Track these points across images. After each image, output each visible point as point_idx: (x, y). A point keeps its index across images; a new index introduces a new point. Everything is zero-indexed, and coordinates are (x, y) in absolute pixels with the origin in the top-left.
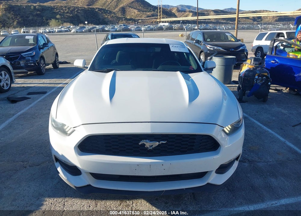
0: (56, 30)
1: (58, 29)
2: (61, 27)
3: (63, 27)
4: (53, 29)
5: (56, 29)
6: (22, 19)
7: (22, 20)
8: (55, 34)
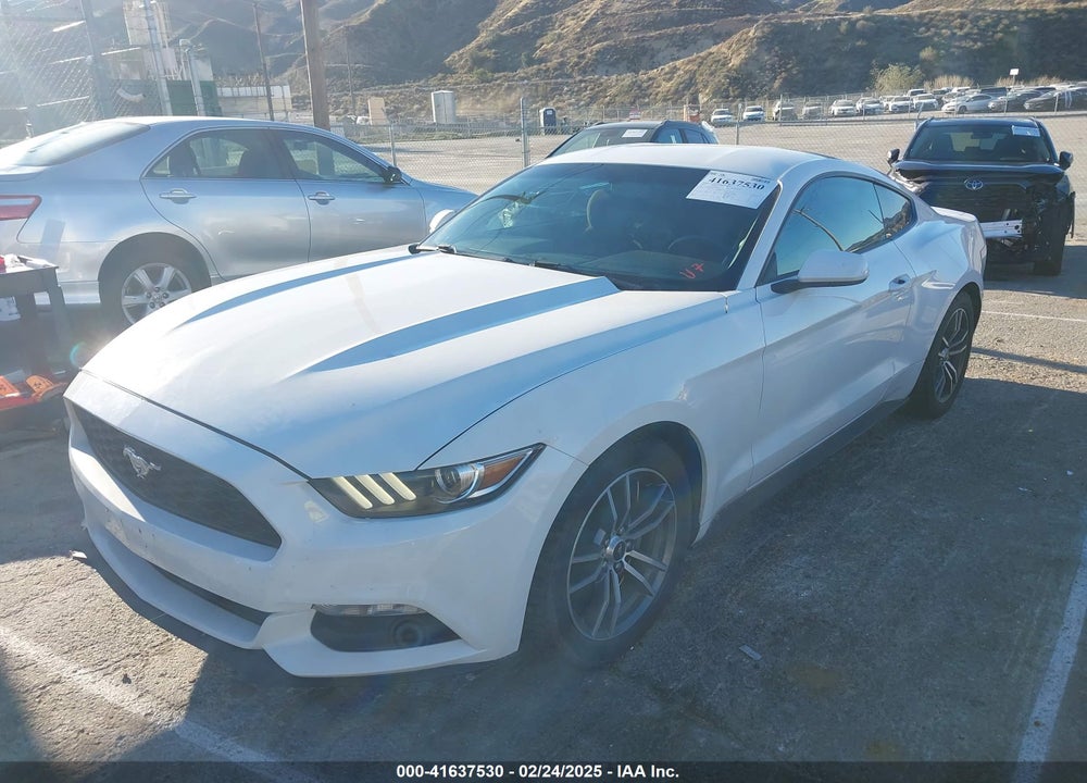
0: (891, 104)
1: (897, 100)
2: (913, 94)
3: (922, 92)
4: (878, 102)
5: (889, 100)
6: (803, 68)
7: (799, 72)
8: (885, 117)
